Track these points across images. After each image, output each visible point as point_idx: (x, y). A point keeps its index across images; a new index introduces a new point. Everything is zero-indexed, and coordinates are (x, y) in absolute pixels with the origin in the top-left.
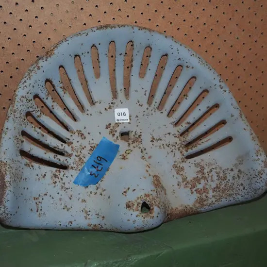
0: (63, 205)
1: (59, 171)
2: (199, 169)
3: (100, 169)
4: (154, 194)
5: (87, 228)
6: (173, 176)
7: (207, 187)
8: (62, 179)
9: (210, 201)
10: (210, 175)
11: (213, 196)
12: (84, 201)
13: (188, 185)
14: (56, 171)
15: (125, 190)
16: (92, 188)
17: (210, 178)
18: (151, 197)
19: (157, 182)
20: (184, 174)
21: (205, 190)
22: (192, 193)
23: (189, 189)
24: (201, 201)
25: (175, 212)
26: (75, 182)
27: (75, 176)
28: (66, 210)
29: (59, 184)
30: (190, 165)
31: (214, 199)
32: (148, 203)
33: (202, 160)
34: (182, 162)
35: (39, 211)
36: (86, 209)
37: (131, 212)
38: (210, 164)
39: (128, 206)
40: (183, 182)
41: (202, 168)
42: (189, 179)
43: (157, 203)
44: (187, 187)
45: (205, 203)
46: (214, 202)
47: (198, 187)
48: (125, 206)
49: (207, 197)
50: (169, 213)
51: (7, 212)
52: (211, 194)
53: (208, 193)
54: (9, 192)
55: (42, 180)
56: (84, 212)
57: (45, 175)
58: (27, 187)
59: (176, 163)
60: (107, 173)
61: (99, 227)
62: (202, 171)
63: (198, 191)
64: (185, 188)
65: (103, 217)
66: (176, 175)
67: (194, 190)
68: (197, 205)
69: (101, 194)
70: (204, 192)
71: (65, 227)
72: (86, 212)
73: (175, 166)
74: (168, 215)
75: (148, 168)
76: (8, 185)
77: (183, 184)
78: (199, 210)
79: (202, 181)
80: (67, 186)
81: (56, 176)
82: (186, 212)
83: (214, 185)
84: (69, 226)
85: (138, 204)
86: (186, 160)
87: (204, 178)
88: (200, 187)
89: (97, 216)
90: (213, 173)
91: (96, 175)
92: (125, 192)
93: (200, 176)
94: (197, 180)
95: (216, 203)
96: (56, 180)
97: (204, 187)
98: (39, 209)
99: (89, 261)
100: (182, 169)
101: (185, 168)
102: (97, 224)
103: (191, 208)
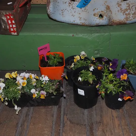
0: (72, 14)
1: (71, 2)
2: (128, 5)
3: (87, 2)
4: (105, 12)
5: (80, 24)
6: (116, 7)
7: (130, 13)
8: (72, 5)
9: (130, 19)
10: (132, 8)
11: (132, 17)
12: (80, 14)
13: (122, 11)
14: (70, 1)
15: (94, 9)
16: (83, 9)
17: (132, 9)
18: (103, 12)
19: (108, 8)
20: (121, 7)
21: (129, 14)
22: (123, 15)
23: (122, 13)
24: (127, 19)
25: (115, 22)
26: (77, 6)
27: (77, 4)
28: (73, 16)
29: (71, 7)
30: (124, 3)
31: (132, 18)
32: (102, 14)
33: (130, 2)
34: (121, 2)
35: (63, 15)
36: (80, 17)
37: (95, 17)
38: (133, 3)
39: (94, 15)
40: (120, 10)
41: (129, 5)
42: (123, 9)
43: (106, 15)
44: (122, 12)
45: (128, 19)
46: (132, 19)
47: (126, 13)
48: (93, 15)
49: (129, 17)
50: (112, 21)
51: (50, 12)
52: (131, 16)
53: (130, 15)
54: (51, 5)
55: (65, 4)
56: (79, 18)
57: (66, 2)
58: (59, 5)
59: (118, 2)
60: (89, 3)
61: (84, 24)
62: (129, 6)
63: (126, 14)
64: (121, 12)
65: (86, 20)
66: (118, 7)
67: (124, 14)
68: (125, 20)
69: (86, 11)
70: (129, 15)
71: (72, 23)
72: (80, 18)
73: (118, 4)
74: (111, 22)
75: (105, 3)
76: (51, 2)
77: (120, 11)
78: (125, 22)
79: (129, 11)
80: (74, 7)
81: (70, 3)
82: (120, 22)
83: (133, 12)
84: (73, 22)
85: (98, 14)
86: (123, 1)
87: (129, 9)
88: (127, 13)
89: (84, 20)
90: (134, 7)
91: (85, 4)
92: (94, 10)
93: (128, 8)
94: (127, 10)
95: (133, 20)
96: (70, 5)
97: (129, 13)
98: (63, 14)
99: (78, 33)
100: (121, 5)
101: (122, 5)
102: (84, 23)
103: (122, 21)
